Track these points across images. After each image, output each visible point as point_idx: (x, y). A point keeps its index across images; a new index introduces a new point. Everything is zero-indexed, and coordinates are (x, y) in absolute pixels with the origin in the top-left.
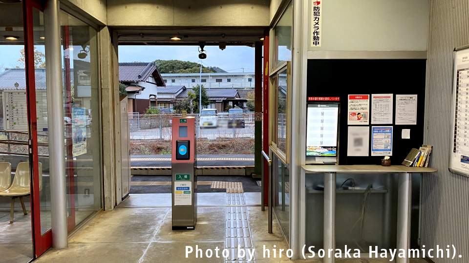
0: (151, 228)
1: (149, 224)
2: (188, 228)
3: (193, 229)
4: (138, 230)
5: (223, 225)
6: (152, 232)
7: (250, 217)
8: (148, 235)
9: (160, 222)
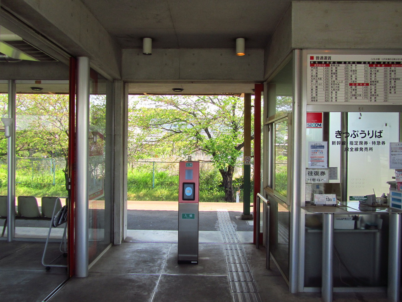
0: (159, 262)
1: (156, 257)
2: (192, 262)
3: (197, 264)
4: (147, 263)
5: (223, 261)
6: (160, 265)
7: (247, 254)
8: (157, 268)
9: (165, 256)
